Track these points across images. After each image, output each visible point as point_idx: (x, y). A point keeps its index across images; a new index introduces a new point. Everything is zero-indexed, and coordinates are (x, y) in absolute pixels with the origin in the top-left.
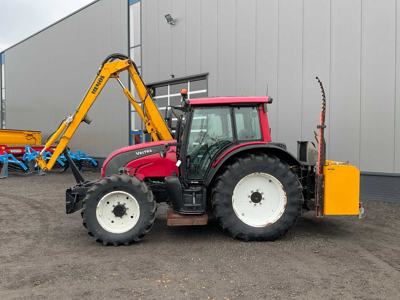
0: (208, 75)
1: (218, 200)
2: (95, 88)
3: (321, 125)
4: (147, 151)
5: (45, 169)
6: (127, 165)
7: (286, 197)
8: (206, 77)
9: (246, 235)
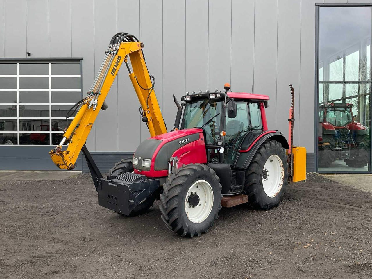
0: (83, 61)
1: (255, 180)
2: (114, 69)
3: (291, 119)
4: (186, 140)
5: (70, 166)
6: (173, 154)
7: (284, 172)
8: (80, 62)
9: (269, 204)
